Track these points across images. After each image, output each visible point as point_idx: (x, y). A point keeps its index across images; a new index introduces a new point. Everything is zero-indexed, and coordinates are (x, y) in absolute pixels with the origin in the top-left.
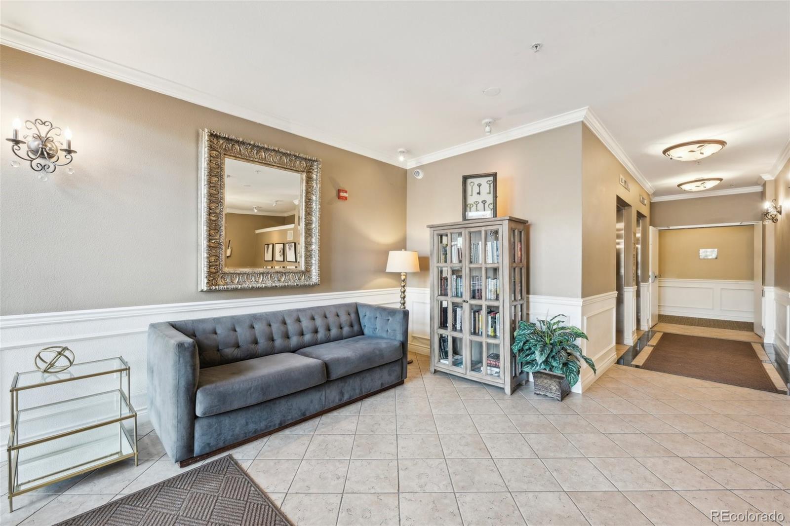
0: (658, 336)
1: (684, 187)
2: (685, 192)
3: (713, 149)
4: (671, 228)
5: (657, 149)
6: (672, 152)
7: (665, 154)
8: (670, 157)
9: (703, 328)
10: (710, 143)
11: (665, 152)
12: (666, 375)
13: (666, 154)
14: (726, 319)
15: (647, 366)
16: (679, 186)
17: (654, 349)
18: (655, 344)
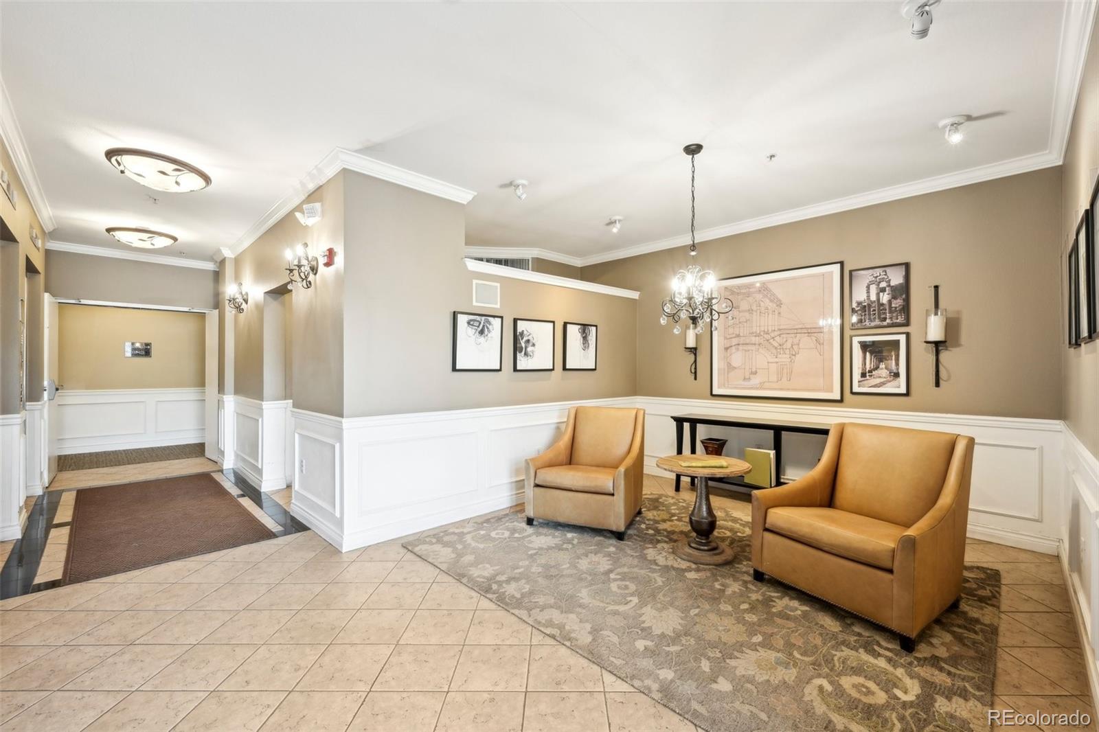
0: (68, 500)
1: (119, 235)
2: (119, 245)
3: (191, 182)
4: (83, 302)
5: (95, 143)
6: (126, 160)
7: (110, 160)
8: (121, 168)
9: (139, 465)
10: (192, 172)
11: (110, 154)
12: (120, 577)
13: (113, 160)
14: (163, 445)
15: (73, 574)
16: (109, 230)
17: (71, 530)
18: (69, 519)
